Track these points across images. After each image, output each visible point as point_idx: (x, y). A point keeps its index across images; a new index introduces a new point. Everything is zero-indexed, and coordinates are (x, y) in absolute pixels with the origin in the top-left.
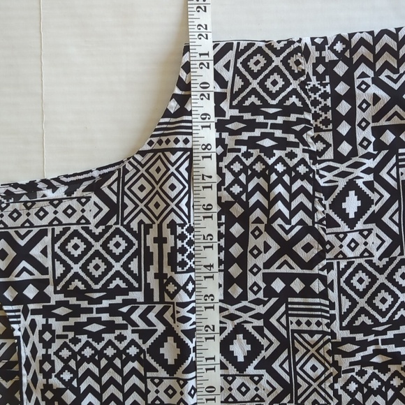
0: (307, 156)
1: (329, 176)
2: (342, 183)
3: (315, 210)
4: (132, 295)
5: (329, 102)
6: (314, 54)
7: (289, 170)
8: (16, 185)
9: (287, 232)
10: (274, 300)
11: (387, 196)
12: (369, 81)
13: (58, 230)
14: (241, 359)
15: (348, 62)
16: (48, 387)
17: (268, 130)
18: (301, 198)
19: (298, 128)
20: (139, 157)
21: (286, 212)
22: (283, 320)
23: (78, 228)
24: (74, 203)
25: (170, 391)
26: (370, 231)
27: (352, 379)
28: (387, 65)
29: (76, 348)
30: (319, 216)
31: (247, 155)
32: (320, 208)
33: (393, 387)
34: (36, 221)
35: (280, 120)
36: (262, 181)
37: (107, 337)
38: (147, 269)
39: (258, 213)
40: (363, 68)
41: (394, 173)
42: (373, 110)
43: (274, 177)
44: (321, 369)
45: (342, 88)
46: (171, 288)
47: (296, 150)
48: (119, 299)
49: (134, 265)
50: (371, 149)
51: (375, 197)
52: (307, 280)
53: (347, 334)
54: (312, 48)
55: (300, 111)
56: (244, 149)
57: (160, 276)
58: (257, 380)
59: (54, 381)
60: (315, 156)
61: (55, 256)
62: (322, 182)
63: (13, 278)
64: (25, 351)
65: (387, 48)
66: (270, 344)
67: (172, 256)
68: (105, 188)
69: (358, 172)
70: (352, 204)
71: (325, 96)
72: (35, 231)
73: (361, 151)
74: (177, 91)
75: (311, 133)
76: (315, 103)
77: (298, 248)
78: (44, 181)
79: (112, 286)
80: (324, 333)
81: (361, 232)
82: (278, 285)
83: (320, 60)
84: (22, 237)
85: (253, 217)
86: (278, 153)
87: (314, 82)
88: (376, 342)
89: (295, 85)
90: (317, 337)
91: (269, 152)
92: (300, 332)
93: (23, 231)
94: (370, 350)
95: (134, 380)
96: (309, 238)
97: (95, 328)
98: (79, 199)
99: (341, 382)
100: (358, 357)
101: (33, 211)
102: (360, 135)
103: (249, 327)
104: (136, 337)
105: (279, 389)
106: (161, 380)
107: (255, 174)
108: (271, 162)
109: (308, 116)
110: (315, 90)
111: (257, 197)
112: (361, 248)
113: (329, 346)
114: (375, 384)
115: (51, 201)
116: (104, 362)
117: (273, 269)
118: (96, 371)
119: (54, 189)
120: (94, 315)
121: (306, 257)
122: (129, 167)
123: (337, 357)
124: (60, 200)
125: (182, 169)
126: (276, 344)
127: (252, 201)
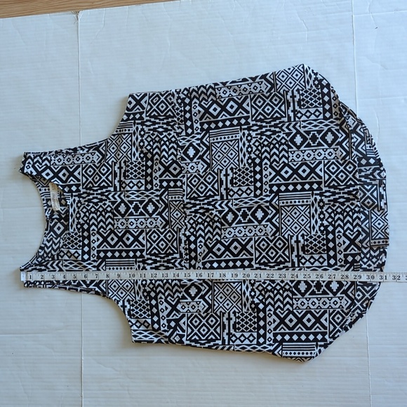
0: (175, 134)
1: (183, 142)
2: (188, 144)
3: (177, 154)
4: (109, 189)
5: (183, 113)
6: (176, 95)
7: (168, 140)
8: (70, 149)
9: (166, 163)
10: (163, 189)
11: (205, 149)
12: (197, 105)
13: (84, 165)
14: (151, 212)
15: (189, 98)
16: (79, 223)
17: (161, 125)
18: (172, 150)
19: (172, 124)
20: (112, 137)
21: (167, 156)
22: (167, 197)
23: (91, 164)
24: (90, 155)
25: (122, 224)
26: (199, 162)
27: (191, 218)
28: (204, 99)
29: (89, 208)
30: (178, 157)
31: (153, 134)
32: (179, 154)
33: (207, 222)
34: (76, 162)
35: (165, 121)
36: (158, 144)
37: (100, 204)
38: (115, 179)
39: (157, 156)
40: (195, 100)
41: (208, 140)
42: (199, 116)
43: (162, 142)
44: (180, 215)
45: (188, 108)
46: (124, 185)
47: (171, 132)
48: (104, 190)
49: (110, 178)
50: (199, 131)
51: (201, 149)
52: (175, 181)
53: (188, 201)
54: (175, 93)
55: (172, 117)
56: (151, 132)
57: (120, 181)
58: (156, 219)
59: (81, 221)
60: (178, 134)
61: (83, 175)
62: (180, 144)
63: (68, 183)
64: (71, 210)
65: (202, 92)
66: (161, 206)
67: (124, 173)
68: (100, 149)
69: (193, 140)
70: (191, 152)
71: (181, 111)
72: (76, 165)
73: (195, 132)
74: (126, 112)
75: (177, 126)
76: (178, 114)
77: (171, 169)
78: (80, 147)
79: (102, 185)
80: (180, 201)
81: (195, 163)
82: (165, 184)
83: (179, 98)
84: (71, 168)
85: (155, 158)
86: (165, 134)
87: (177, 106)
88: (200, 204)
89: (170, 107)
90: (178, 202)
91: (161, 133)
92: (172, 201)
93: (71, 166)
94: (198, 207)
95: (110, 220)
96: (175, 165)
97: (95, 201)
98: (91, 153)
99: (187, 219)
100: (193, 209)
101: (75, 158)
102: (195, 126)
103: (154, 200)
104: (110, 204)
105: (164, 223)
106: (119, 219)
107: (156, 141)
108: (161, 137)
109: (176, 119)
110: (178, 109)
111: (157, 150)
112: (195, 169)
113: (182, 206)
114: (200, 220)
115: (81, 154)
116: (99, 213)
117: (163, 178)
118: (96, 217)
119: (83, 150)
120: (95, 196)
121: (175, 173)
122: (109, 141)
123: (185, 210)
124: (85, 154)
125: (128, 141)
126: (164, 206)
127: (154, 152)
